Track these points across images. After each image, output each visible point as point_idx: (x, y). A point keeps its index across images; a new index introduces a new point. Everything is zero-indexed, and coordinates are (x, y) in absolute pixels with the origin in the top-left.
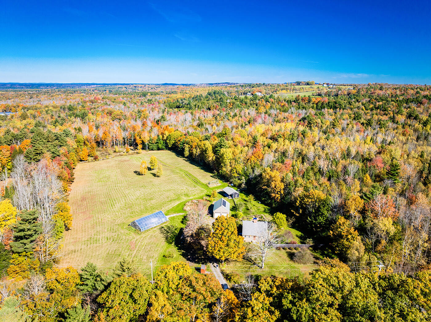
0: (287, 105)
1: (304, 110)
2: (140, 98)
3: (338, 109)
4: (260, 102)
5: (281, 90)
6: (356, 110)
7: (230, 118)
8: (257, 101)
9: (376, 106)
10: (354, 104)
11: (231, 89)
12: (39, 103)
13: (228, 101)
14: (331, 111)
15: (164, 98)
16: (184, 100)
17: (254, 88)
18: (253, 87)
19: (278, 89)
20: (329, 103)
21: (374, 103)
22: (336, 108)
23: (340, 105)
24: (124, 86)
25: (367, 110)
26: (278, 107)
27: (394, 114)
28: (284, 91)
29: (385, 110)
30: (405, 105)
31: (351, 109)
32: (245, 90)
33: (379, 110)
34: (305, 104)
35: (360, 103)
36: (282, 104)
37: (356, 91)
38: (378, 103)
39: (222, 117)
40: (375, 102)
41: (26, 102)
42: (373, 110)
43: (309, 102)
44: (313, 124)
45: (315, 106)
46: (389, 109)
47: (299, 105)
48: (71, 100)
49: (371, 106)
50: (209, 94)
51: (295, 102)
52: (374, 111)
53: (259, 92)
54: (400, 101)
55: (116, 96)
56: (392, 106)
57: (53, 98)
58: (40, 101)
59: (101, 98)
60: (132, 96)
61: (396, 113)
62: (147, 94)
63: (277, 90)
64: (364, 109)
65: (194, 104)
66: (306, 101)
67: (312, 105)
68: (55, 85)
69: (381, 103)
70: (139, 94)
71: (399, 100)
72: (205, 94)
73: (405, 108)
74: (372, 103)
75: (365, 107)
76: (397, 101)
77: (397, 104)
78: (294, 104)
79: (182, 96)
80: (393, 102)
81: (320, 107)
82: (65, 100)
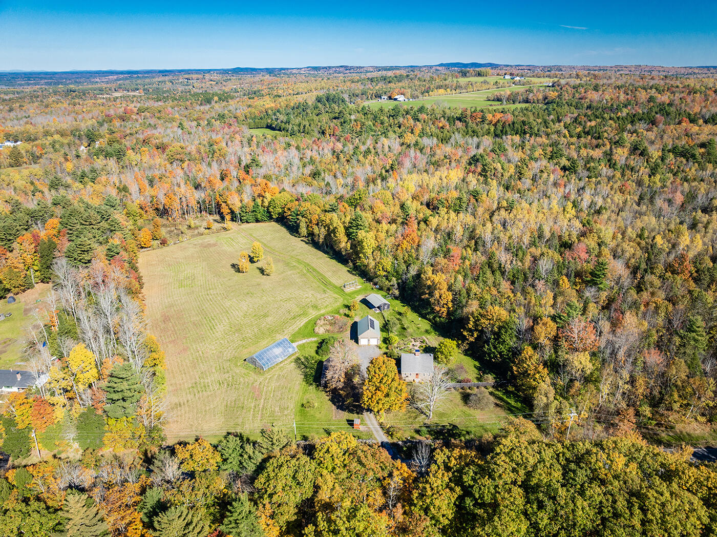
0: (448, 127)
1: (475, 138)
2: (202, 108)
3: (528, 135)
4: (406, 121)
5: (437, 89)
6: (555, 136)
7: (361, 158)
8: (401, 120)
9: (586, 130)
10: (553, 126)
11: (353, 85)
12: (30, 123)
13: (353, 117)
14: (517, 139)
15: (244, 108)
16: (278, 114)
17: (392, 85)
18: (389, 82)
19: (432, 86)
20: (513, 123)
21: (583, 123)
22: (525, 133)
23: (531, 128)
24: (167, 78)
25: (571, 136)
26: (433, 129)
27: (611, 146)
28: (441, 91)
29: (599, 138)
30: (629, 126)
31: (548, 135)
32: (377, 88)
33: (590, 137)
34: (477, 125)
35: (562, 124)
36: (441, 125)
37: (557, 94)
38: (589, 124)
39: (348, 156)
40: (585, 121)
41: (4, 118)
42: (581, 137)
43: (483, 121)
44: (489, 172)
45: (492, 128)
46: (606, 135)
47: (466, 127)
48: (84, 115)
49: (579, 129)
50: (319, 100)
51: (461, 121)
52: (582, 139)
53: (402, 94)
54: (622, 119)
55: (160, 103)
56: (610, 129)
57: (49, 109)
58: (29, 116)
59: (135, 110)
60: (188, 103)
61: (615, 143)
62: (212, 99)
63: (429, 88)
64: (568, 136)
65: (297, 122)
66: (478, 120)
67: (487, 127)
68: (43, 76)
69: (593, 123)
70: (198, 100)
71: (621, 117)
72: (311, 99)
73: (629, 132)
74: (580, 123)
75: (568, 131)
76: (618, 118)
77: (617, 125)
78: (459, 124)
79: (273, 105)
80: (611, 122)
81: (500, 131)
82: (73, 115)
